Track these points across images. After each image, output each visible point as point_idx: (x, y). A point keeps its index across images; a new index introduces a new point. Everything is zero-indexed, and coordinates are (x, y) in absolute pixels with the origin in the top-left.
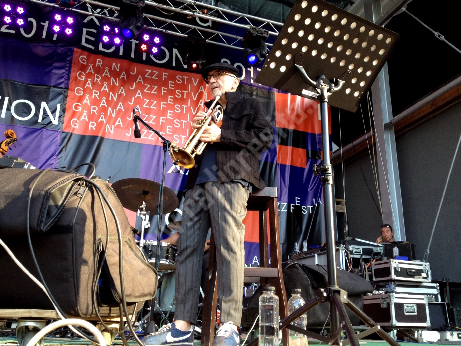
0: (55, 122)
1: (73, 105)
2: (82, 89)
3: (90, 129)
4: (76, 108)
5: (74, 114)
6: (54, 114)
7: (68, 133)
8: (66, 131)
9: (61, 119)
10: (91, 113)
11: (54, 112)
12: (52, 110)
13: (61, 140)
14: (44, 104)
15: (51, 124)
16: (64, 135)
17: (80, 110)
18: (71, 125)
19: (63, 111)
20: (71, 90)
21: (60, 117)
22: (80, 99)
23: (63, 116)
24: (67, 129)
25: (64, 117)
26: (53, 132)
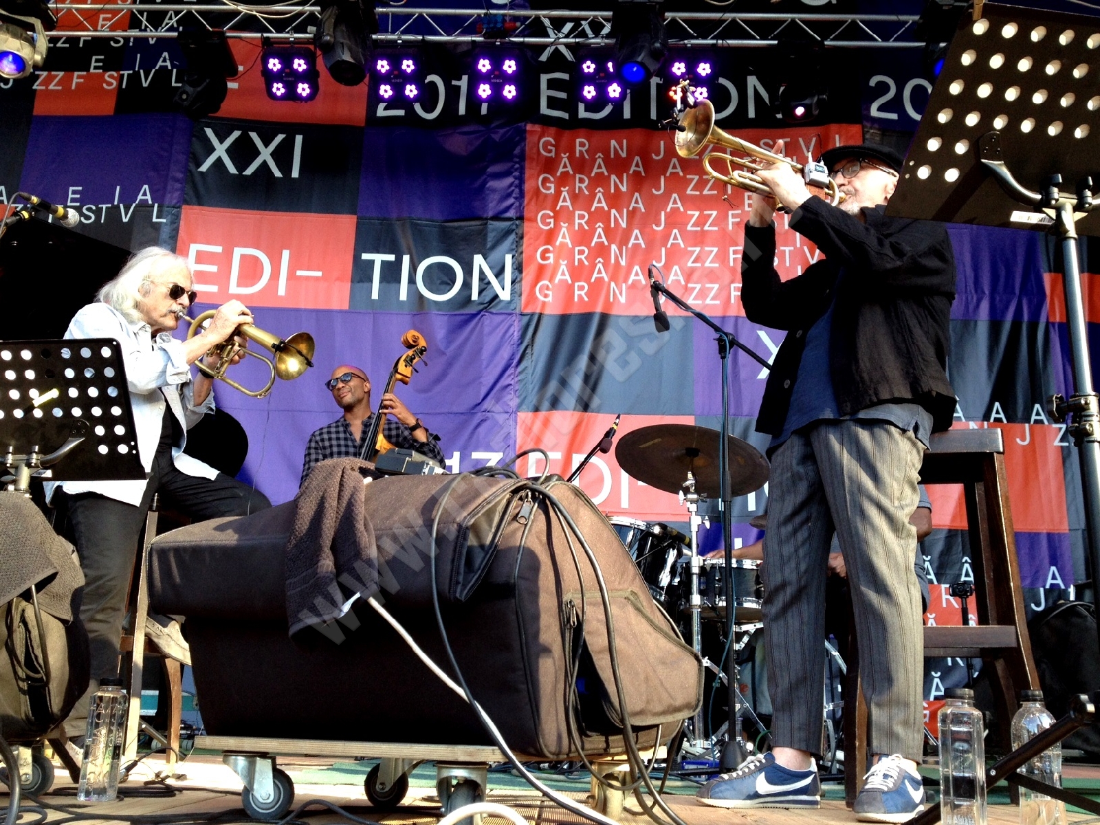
0: (505, 295)
1: (537, 251)
2: (552, 214)
3: (576, 299)
4: (544, 258)
5: (541, 270)
6: (500, 277)
7: (532, 315)
8: (528, 311)
9: (517, 286)
10: (576, 263)
11: (499, 273)
12: (496, 270)
13: (520, 333)
14: (478, 260)
15: (497, 301)
16: (526, 319)
17: (551, 261)
18: (537, 298)
19: (519, 268)
20: (530, 220)
21: (513, 282)
22: (550, 237)
23: (518, 279)
24: (530, 307)
25: (521, 280)
26: (504, 316)
